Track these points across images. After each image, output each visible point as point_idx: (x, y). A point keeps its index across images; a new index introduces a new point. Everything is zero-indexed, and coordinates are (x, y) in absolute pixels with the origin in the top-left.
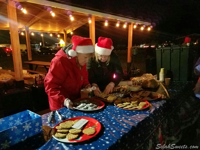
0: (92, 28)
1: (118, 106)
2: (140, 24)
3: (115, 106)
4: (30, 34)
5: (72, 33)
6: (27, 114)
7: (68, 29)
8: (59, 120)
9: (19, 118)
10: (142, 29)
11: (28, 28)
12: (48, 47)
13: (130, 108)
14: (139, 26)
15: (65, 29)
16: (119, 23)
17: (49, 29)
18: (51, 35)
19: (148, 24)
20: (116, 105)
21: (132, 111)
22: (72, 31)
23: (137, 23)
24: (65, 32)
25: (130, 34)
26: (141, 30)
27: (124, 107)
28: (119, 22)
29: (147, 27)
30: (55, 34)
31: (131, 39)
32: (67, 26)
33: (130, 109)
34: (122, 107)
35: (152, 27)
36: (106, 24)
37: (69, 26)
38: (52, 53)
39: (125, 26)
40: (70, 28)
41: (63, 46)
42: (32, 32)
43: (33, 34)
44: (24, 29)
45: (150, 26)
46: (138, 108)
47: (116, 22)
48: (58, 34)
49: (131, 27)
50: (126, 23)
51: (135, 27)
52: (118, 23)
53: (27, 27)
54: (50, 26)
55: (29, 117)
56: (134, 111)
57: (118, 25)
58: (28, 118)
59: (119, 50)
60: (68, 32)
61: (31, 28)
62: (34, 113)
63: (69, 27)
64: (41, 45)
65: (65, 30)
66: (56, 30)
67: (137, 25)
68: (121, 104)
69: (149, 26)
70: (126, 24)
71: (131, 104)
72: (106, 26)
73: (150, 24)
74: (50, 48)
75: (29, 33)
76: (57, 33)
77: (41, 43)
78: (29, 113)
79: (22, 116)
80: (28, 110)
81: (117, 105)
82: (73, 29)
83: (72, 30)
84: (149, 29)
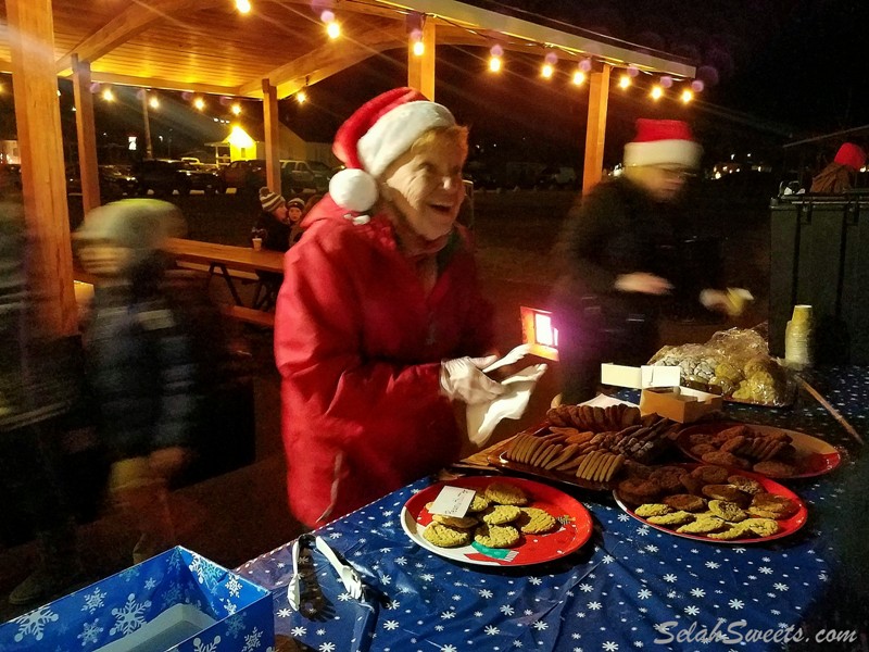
0: (419, 78)
1: (645, 518)
2: (647, 69)
3: (624, 513)
4: (96, 96)
5: (302, 98)
6: (174, 568)
7: (286, 78)
8: (344, 597)
9: (132, 596)
10: (657, 93)
11: (87, 63)
12: (170, 161)
13: (716, 531)
14: (644, 80)
15: (271, 76)
16: (556, 61)
17: (191, 74)
18: (200, 104)
19: (682, 70)
20: (632, 508)
21: (727, 546)
22: (304, 89)
23: (634, 67)
24: (270, 90)
25: (597, 118)
26: (651, 101)
27: (679, 525)
28: (552, 55)
29: (676, 88)
30: (218, 97)
31: (601, 143)
32: (281, 64)
33: (720, 535)
34: (673, 526)
35: (700, 85)
36: (495, 65)
37: (292, 63)
38: (193, 192)
39: (578, 78)
40: (299, 72)
41: (243, 156)
42: (102, 86)
43: (108, 96)
44: (63, 69)
45: (692, 80)
46: (756, 531)
47: (540, 58)
48: (235, 99)
49: (600, 82)
50: (586, 63)
51: (625, 83)
52: (551, 60)
53: (80, 59)
54: (193, 58)
55: (191, 585)
56: (741, 550)
57: (547, 71)
58: (182, 592)
59: (516, 188)
60: (282, 95)
61: (99, 66)
62: (226, 570)
63: (289, 66)
64: (133, 146)
65: (271, 84)
66: (227, 79)
67: (637, 73)
68: (658, 507)
69: (687, 82)
70: (585, 68)
71: (711, 504)
72: (493, 74)
73: (691, 71)
74: (181, 166)
75: (92, 89)
76: (228, 95)
77: (132, 139)
78: (191, 567)
79: (150, 584)
80: (181, 548)
81: (637, 511)
82: (308, 79)
83: (304, 84)
84: (687, 97)
